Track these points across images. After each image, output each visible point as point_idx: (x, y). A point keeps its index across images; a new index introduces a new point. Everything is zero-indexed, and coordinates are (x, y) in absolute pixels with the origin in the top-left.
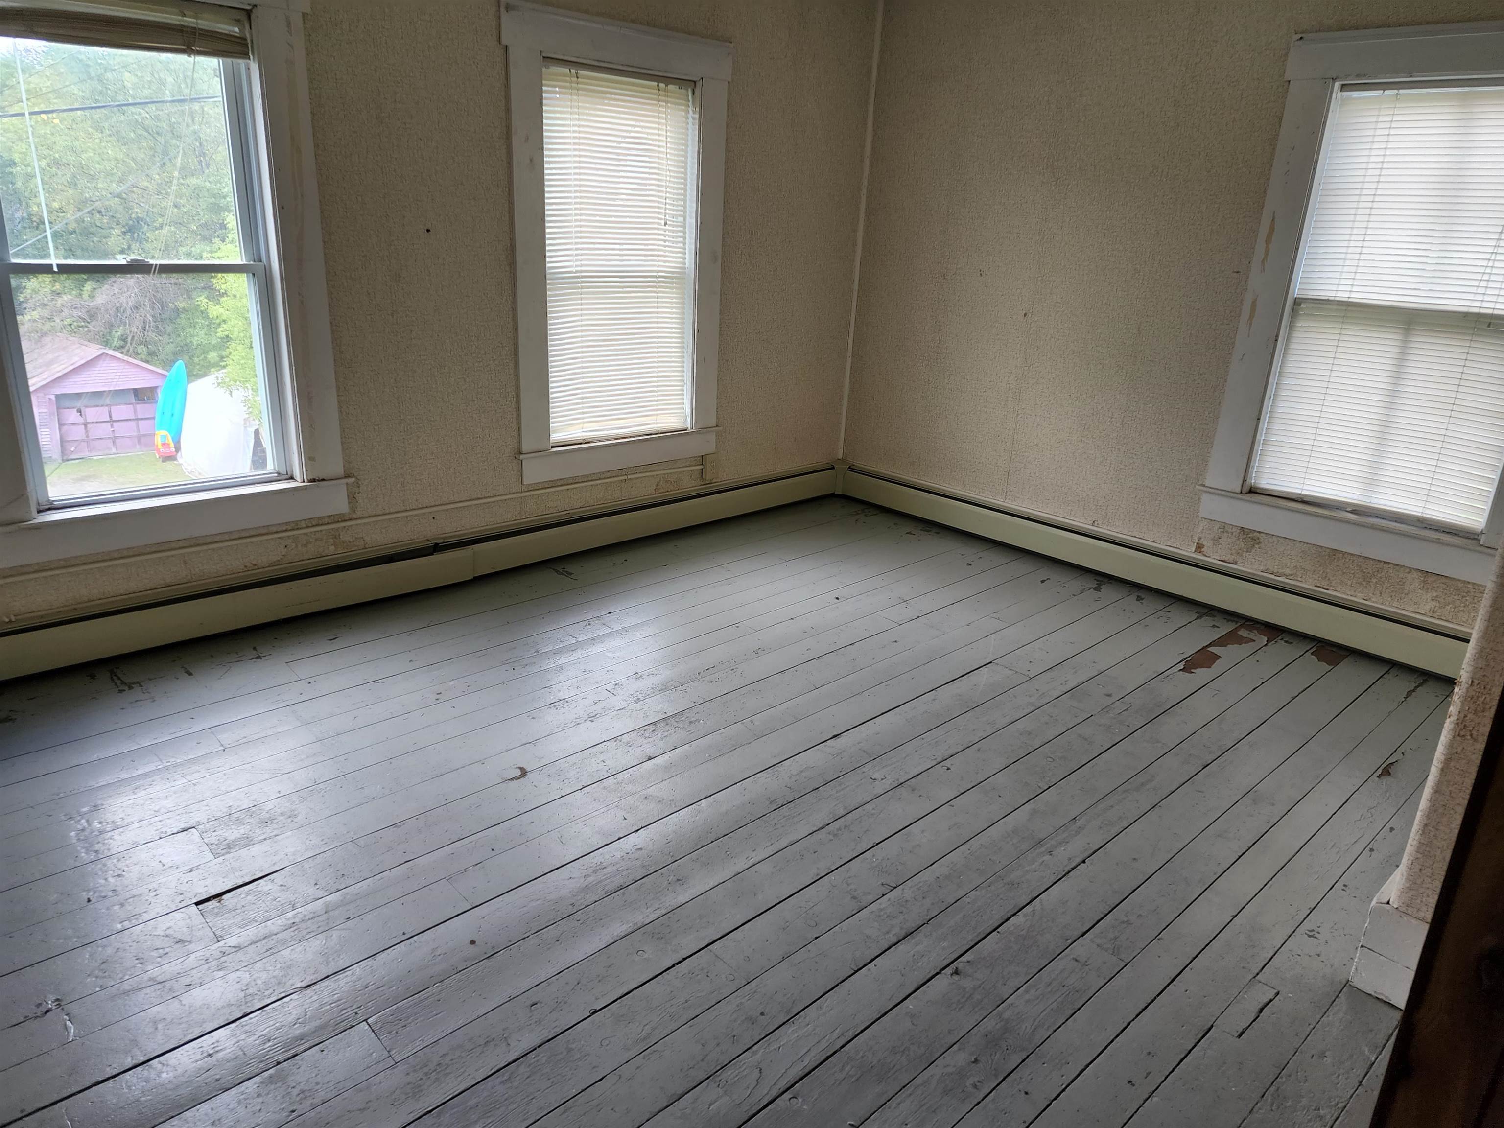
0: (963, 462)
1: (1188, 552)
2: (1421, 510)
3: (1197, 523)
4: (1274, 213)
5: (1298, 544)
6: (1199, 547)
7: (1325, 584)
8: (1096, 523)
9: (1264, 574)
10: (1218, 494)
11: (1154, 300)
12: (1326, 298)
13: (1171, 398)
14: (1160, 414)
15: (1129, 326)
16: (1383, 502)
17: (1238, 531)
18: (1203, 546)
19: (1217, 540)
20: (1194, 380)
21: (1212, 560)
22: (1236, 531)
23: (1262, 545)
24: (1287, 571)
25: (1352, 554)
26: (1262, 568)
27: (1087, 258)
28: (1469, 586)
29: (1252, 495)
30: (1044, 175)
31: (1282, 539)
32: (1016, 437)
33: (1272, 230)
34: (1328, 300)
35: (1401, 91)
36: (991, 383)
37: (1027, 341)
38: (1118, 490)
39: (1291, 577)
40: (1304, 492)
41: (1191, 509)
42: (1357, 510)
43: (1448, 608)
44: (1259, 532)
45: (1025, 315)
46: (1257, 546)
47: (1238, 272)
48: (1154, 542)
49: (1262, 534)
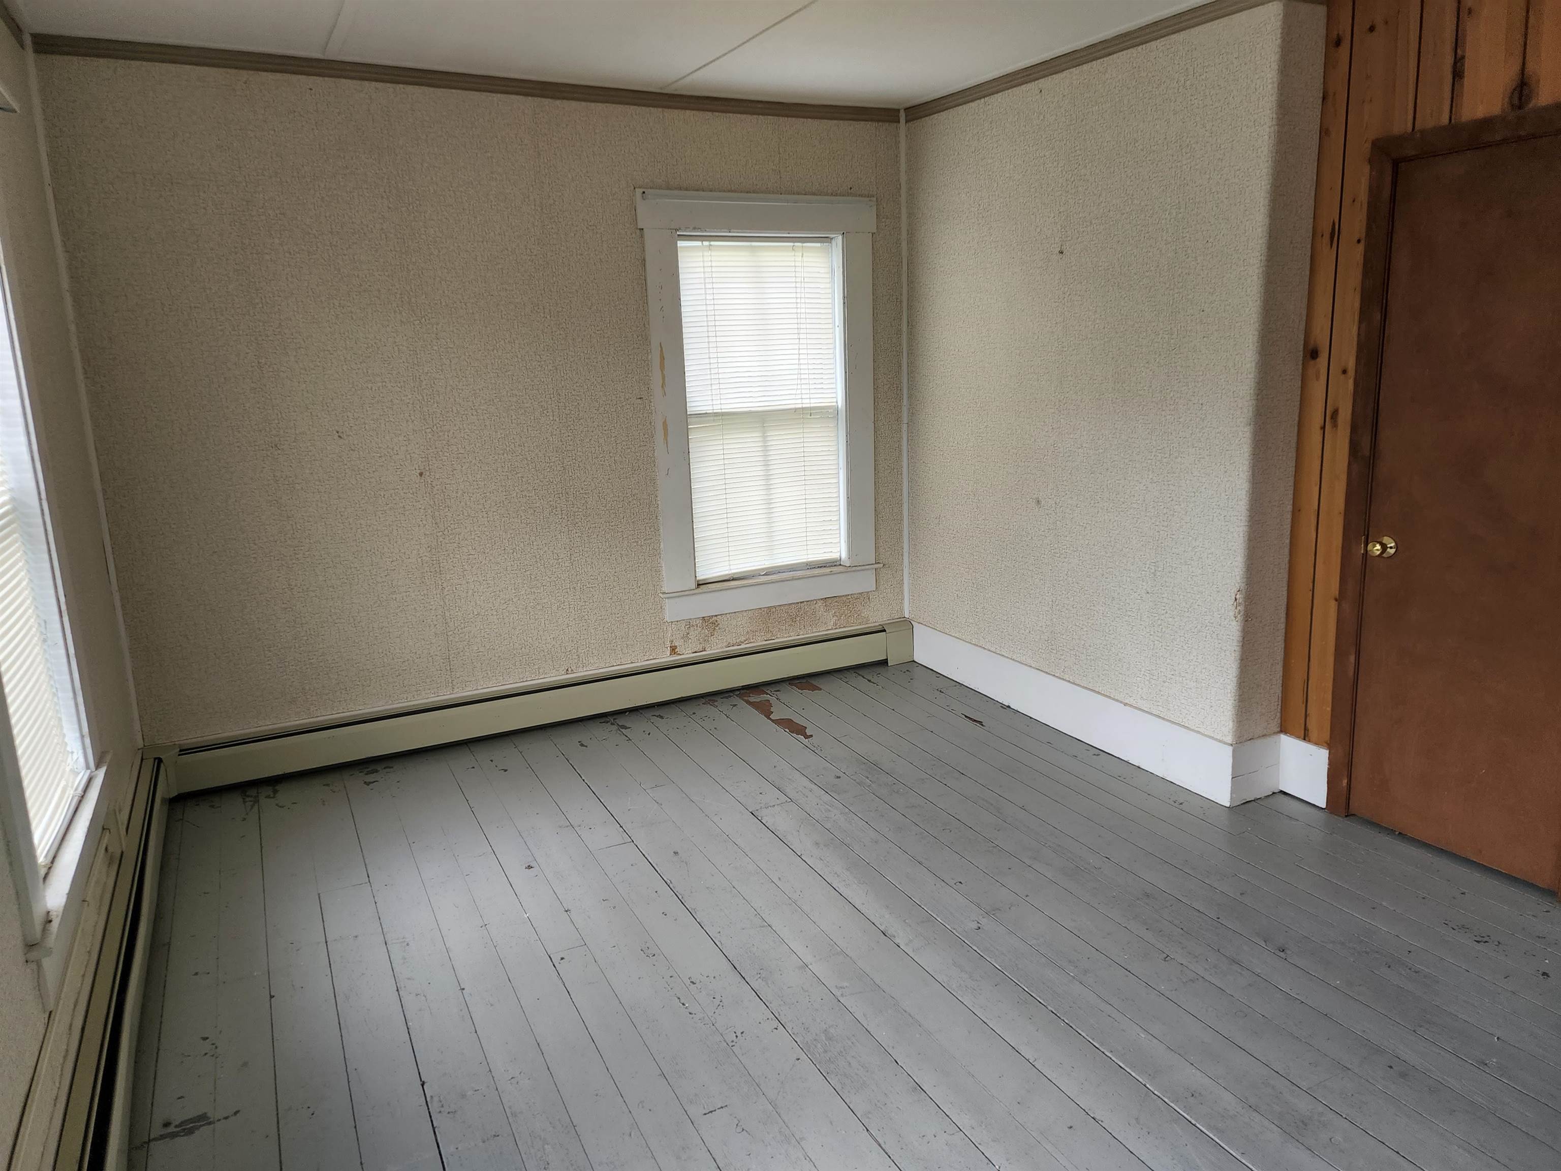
0: (378, 670)
1: (666, 658)
2: (806, 557)
3: (665, 629)
4: (660, 343)
5: (745, 614)
6: (673, 649)
7: (769, 636)
8: (570, 669)
9: (728, 649)
10: (679, 597)
11: (570, 434)
12: (704, 412)
13: (613, 524)
14: (606, 542)
15: (552, 464)
16: (780, 560)
17: (701, 621)
18: (676, 647)
19: (686, 637)
20: (630, 502)
21: (687, 655)
22: (699, 622)
23: (720, 626)
24: (743, 639)
25: (780, 606)
26: (725, 644)
27: (482, 401)
28: (849, 597)
29: (702, 587)
30: (400, 313)
31: (733, 614)
32: (447, 614)
33: (662, 358)
34: (706, 413)
35: (712, 243)
36: (395, 563)
37: (432, 503)
38: (584, 628)
39: (747, 642)
40: (733, 571)
41: (657, 619)
42: (769, 572)
43: (842, 617)
44: (716, 616)
45: (421, 474)
46: (717, 628)
47: (640, 398)
48: (632, 663)
49: (719, 617)
